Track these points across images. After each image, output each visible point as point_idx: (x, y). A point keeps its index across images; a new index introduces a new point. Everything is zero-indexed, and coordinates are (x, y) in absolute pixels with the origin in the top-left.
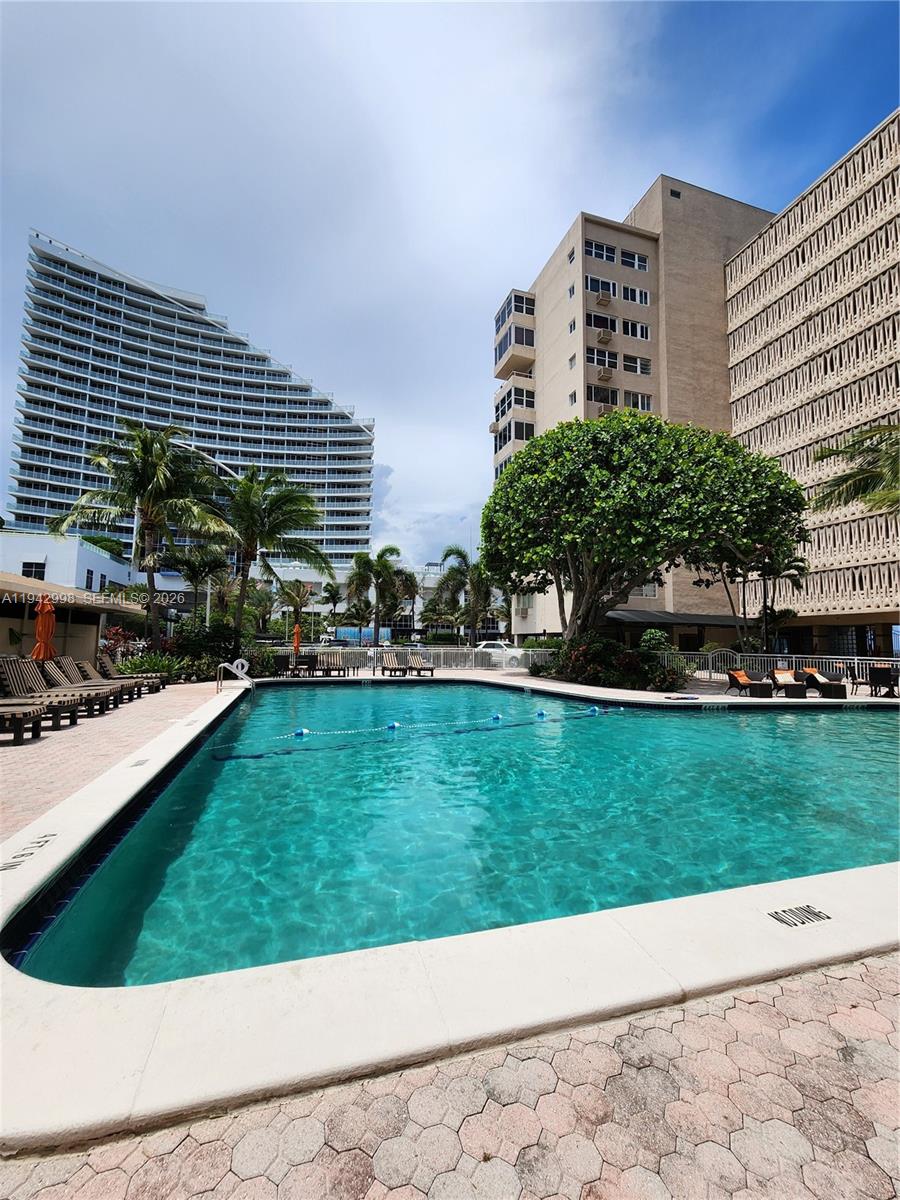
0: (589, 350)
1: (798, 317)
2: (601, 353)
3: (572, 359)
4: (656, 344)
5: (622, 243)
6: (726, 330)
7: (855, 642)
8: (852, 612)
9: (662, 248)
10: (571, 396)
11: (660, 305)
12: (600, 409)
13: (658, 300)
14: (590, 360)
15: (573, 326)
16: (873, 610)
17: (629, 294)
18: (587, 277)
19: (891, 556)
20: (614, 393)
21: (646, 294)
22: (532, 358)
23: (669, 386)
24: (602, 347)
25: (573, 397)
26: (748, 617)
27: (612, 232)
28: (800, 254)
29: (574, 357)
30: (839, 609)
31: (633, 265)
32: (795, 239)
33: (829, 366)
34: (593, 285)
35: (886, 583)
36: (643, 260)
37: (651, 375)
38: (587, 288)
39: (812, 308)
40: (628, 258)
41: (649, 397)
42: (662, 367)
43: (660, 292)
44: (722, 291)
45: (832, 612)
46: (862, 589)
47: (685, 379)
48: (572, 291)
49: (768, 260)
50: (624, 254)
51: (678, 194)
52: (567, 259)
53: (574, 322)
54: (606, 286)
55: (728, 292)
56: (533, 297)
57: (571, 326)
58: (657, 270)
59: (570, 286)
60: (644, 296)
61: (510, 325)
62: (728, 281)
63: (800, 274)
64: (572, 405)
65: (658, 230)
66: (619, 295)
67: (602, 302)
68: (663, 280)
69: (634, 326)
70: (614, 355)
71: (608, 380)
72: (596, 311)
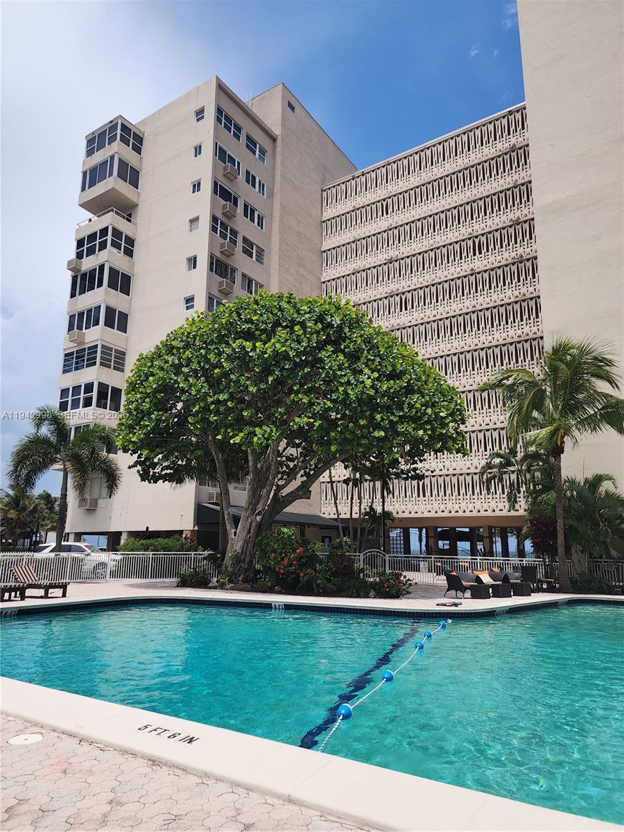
0: (214, 219)
1: (381, 257)
2: (224, 226)
3: (194, 221)
4: (269, 237)
5: (248, 128)
6: (321, 247)
7: (402, 542)
8: (416, 516)
9: (279, 149)
10: (189, 260)
11: (275, 203)
12: (221, 284)
13: (273, 197)
14: (214, 229)
15: (197, 187)
16: (432, 515)
17: (251, 179)
18: (216, 143)
19: (446, 470)
20: (234, 270)
21: (263, 185)
23: (280, 282)
24: (225, 220)
25: (193, 262)
27: (240, 111)
28: (385, 207)
29: (197, 219)
30: (407, 513)
31: (254, 153)
32: (381, 193)
33: (404, 305)
34: (221, 154)
35: (442, 493)
36: (263, 152)
37: (264, 266)
38: (216, 155)
39: (393, 253)
40: (251, 144)
41: (261, 285)
42: (273, 258)
43: (275, 191)
44: (319, 211)
46: (424, 496)
47: (291, 279)
48: (198, 150)
49: (360, 200)
50: (249, 138)
51: (292, 108)
52: (194, 115)
53: (199, 184)
54: (232, 160)
55: (324, 214)
56: (141, 135)
57: (194, 186)
58: (274, 168)
59: (196, 143)
60: (262, 186)
61: (111, 153)
62: (325, 204)
63: (383, 223)
64: (190, 269)
65: (277, 131)
66: (242, 177)
67: (228, 175)
68: (278, 179)
69: (253, 211)
70: (234, 233)
71: (228, 256)
72: (223, 182)
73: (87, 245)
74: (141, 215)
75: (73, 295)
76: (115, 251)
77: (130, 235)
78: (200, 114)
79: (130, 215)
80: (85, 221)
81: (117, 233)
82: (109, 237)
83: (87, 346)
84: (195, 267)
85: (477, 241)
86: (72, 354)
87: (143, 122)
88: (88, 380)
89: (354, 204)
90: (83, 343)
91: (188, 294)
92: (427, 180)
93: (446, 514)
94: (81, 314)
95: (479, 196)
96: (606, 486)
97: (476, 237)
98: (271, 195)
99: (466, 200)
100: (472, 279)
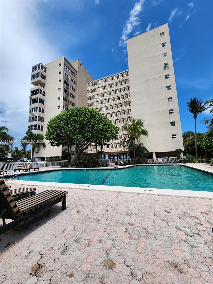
0: (64, 89)
1: (100, 99)
3: (59, 89)
4: (76, 93)
5: (71, 69)
6: (87, 96)
7: (104, 157)
8: (107, 152)
9: (78, 74)
10: (58, 97)
11: (77, 86)
12: (66, 103)
13: (77, 84)
16: (110, 152)
17: (72, 80)
18: (64, 72)
20: (69, 100)
22: (45, 83)
24: (66, 89)
27: (69, 65)
28: (100, 89)
29: (60, 88)
30: (105, 151)
31: (72, 74)
32: (100, 86)
33: (105, 109)
34: (65, 74)
35: (112, 147)
36: (74, 74)
37: (75, 100)
39: (102, 99)
40: (72, 72)
41: (75, 104)
42: (77, 98)
46: (109, 148)
48: (60, 73)
49: (95, 87)
50: (71, 71)
51: (81, 65)
52: (59, 65)
53: (60, 81)
54: (68, 76)
55: (88, 89)
56: (46, 68)
57: (59, 81)
58: (77, 78)
59: (59, 71)
60: (74, 82)
61: (39, 72)
62: (88, 87)
63: (100, 92)
64: (59, 100)
65: (77, 70)
66: (70, 80)
68: (78, 81)
69: (72, 87)
70: (68, 92)
71: (67, 97)
72: (66, 80)
73: (33, 93)
74: (46, 86)
75: (30, 104)
76: (40, 94)
77: (44, 91)
78: (60, 65)
79: (44, 86)
80: (33, 87)
81: (41, 90)
82: (39, 91)
83: (34, 116)
84: (60, 99)
85: (119, 97)
86: (31, 118)
87: (46, 65)
88: (35, 124)
89: (94, 87)
90: (34, 115)
91: (59, 105)
92: (109, 84)
93: (113, 151)
94: (33, 109)
95: (119, 88)
96: (142, 146)
98: (76, 84)
99: (117, 89)
100: (118, 105)
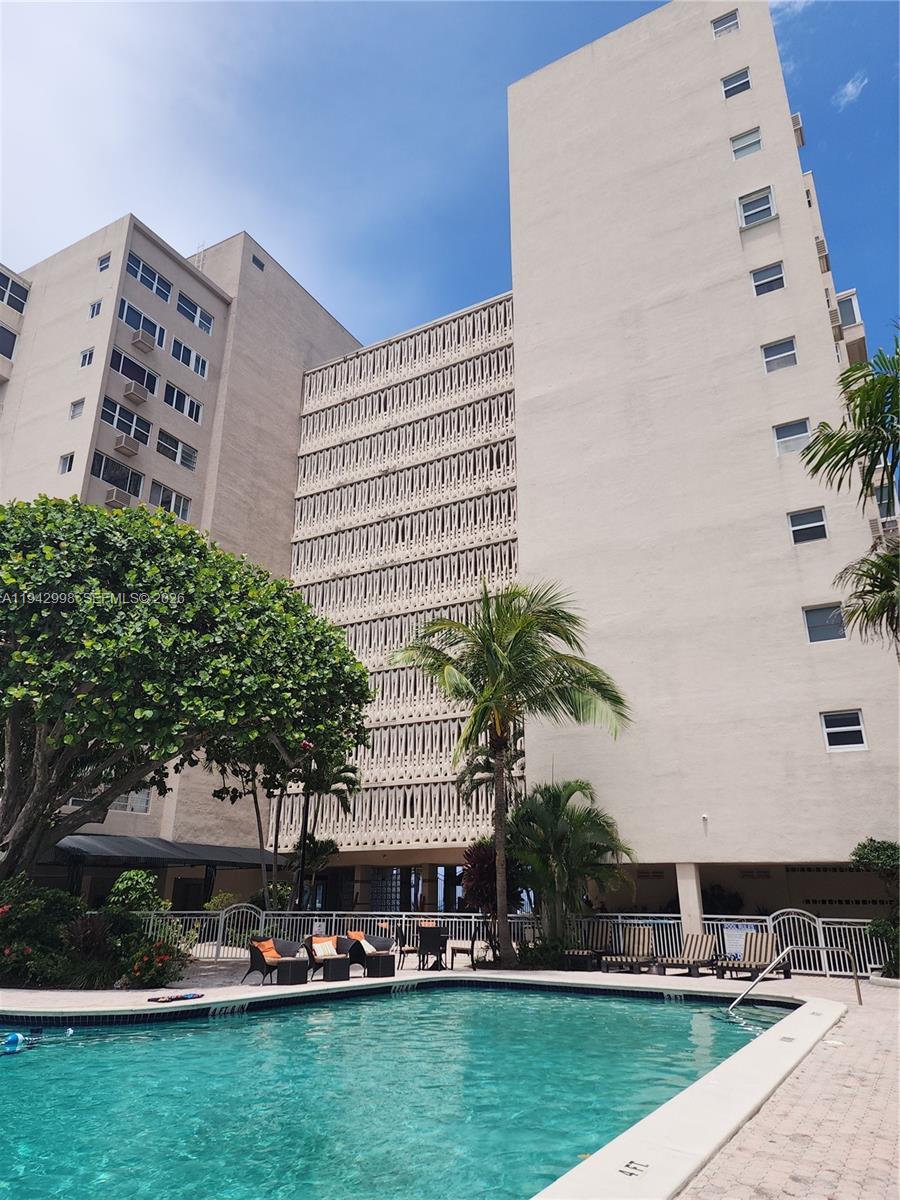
0: (108, 403)
1: (375, 467)
2: (127, 414)
3: (78, 405)
4: (209, 433)
5: (181, 284)
6: (297, 451)
7: (399, 890)
9: (233, 316)
10: (64, 458)
11: (221, 385)
12: (110, 494)
13: (219, 378)
14: (106, 416)
15: (88, 358)
17: (181, 352)
18: (123, 302)
19: (443, 775)
20: (137, 478)
21: (204, 363)
22: (5, 375)
23: (218, 495)
24: (129, 406)
25: (68, 461)
26: (279, 851)
27: (171, 262)
28: (382, 400)
29: (81, 402)
31: (192, 319)
32: (379, 382)
33: (400, 534)
34: (129, 315)
36: (207, 319)
37: (195, 472)
38: (121, 316)
39: (390, 463)
40: (187, 307)
41: (187, 500)
42: (211, 463)
43: (223, 370)
44: (298, 402)
45: (380, 847)
46: (412, 816)
47: (239, 492)
48: (96, 309)
49: (352, 390)
50: (182, 297)
51: (261, 266)
52: (96, 262)
53: (92, 355)
54: (150, 326)
55: (305, 406)
56: (26, 286)
57: (85, 357)
58: (224, 340)
59: (94, 300)
60: (201, 365)
62: (306, 394)
63: (381, 421)
64: (63, 472)
65: (232, 292)
66: (167, 348)
67: (140, 345)
68: (228, 355)
69: (181, 397)
70: (145, 424)
71: (129, 456)
72: (129, 352)
74: (11, 393)
78: (104, 262)
84: (70, 470)
85: (495, 450)
87: (33, 270)
89: (343, 395)
92: (437, 367)
95: (500, 391)
97: (495, 445)
98: (217, 375)
99: (483, 396)
100: (488, 500)
